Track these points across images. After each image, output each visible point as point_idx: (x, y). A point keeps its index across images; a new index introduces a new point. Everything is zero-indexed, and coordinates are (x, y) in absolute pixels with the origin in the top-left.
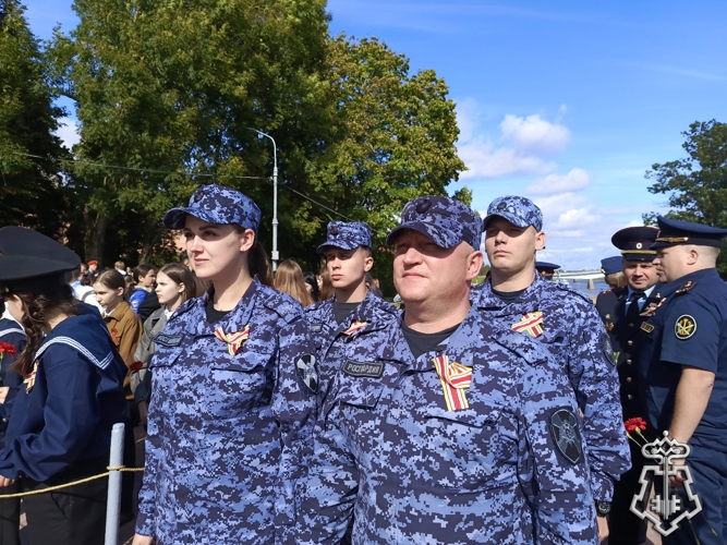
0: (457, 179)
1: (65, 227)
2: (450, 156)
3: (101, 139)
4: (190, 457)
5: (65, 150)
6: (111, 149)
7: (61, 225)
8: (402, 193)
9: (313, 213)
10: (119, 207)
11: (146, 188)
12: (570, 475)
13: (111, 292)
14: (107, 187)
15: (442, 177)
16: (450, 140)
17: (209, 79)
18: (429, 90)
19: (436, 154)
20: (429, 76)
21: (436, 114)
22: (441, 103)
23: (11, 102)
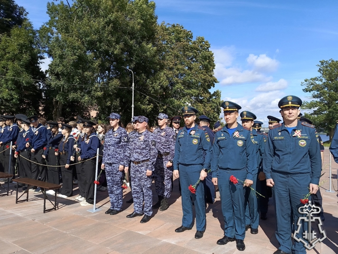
0: (214, 87)
2: (211, 76)
5: (42, 72)
9: (150, 102)
10: (70, 100)
11: (81, 93)
12: (153, 147)
15: (208, 86)
17: (105, 47)
18: (201, 46)
19: (205, 75)
20: (201, 40)
21: (205, 58)
22: (207, 54)
23: (26, 57)
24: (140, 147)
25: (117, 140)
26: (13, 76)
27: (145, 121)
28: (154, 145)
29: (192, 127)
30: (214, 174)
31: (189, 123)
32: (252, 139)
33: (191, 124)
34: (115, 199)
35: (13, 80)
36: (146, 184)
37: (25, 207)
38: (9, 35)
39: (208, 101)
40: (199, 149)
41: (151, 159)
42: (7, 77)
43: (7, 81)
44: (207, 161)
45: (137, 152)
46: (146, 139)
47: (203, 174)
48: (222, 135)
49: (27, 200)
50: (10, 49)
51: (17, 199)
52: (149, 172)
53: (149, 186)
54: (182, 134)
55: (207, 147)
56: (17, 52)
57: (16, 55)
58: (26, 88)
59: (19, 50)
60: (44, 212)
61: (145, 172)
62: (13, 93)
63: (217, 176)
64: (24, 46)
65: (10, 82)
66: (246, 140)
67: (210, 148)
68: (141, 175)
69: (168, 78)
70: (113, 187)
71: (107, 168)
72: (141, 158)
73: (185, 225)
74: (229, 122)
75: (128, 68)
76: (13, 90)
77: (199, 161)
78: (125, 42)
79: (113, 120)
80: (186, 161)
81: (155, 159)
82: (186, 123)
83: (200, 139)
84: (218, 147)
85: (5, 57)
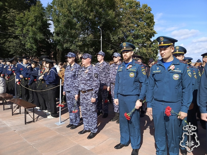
0: (154, 37)
1: (52, 53)
2: (152, 30)
3: (59, 31)
4: (68, 81)
5: (51, 33)
6: (62, 33)
7: (51, 52)
8: (137, 41)
9: (112, 48)
10: (64, 48)
11: (70, 43)
12: (96, 79)
13: (61, 66)
14: (61, 43)
15: (149, 36)
16: (152, 25)
17: (84, 15)
18: (145, 10)
19: (148, 29)
20: (145, 6)
21: (148, 18)
22: (149, 15)
23: (39, 23)
24: (85, 78)
25: (73, 73)
26: (33, 35)
27: (88, 57)
28: (97, 77)
29: (129, 62)
30: (149, 104)
31: (127, 58)
32: (189, 72)
33: (129, 59)
34: (74, 117)
35: (32, 38)
36: (91, 108)
37: (16, 119)
38: (29, 11)
39: (150, 46)
40: (136, 81)
41: (94, 89)
42: (29, 36)
43: (29, 38)
44: (142, 92)
45: (83, 83)
46: (90, 72)
47: (138, 104)
48: (158, 68)
49: (20, 113)
50: (30, 19)
51: (13, 113)
52: (93, 99)
53: (93, 110)
54: (121, 69)
55: (142, 80)
56: (34, 21)
57: (34, 22)
58: (40, 42)
59: (35, 20)
60: (25, 124)
61: (90, 99)
62: (33, 45)
63: (152, 106)
64: (38, 17)
65: (31, 39)
66: (182, 74)
67: (145, 81)
68: (88, 102)
69: (123, 32)
70: (72, 108)
71: (67, 94)
72: (87, 88)
73: (123, 143)
74: (164, 57)
75: (99, 27)
76: (33, 44)
77: (136, 92)
78: (97, 11)
79: (70, 58)
80: (124, 92)
81: (98, 89)
82: (124, 58)
83: (137, 73)
84: (154, 80)
85: (28, 24)
